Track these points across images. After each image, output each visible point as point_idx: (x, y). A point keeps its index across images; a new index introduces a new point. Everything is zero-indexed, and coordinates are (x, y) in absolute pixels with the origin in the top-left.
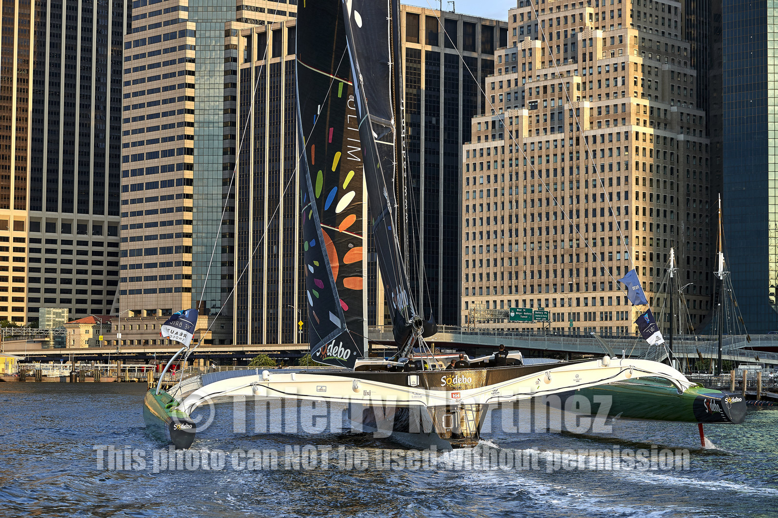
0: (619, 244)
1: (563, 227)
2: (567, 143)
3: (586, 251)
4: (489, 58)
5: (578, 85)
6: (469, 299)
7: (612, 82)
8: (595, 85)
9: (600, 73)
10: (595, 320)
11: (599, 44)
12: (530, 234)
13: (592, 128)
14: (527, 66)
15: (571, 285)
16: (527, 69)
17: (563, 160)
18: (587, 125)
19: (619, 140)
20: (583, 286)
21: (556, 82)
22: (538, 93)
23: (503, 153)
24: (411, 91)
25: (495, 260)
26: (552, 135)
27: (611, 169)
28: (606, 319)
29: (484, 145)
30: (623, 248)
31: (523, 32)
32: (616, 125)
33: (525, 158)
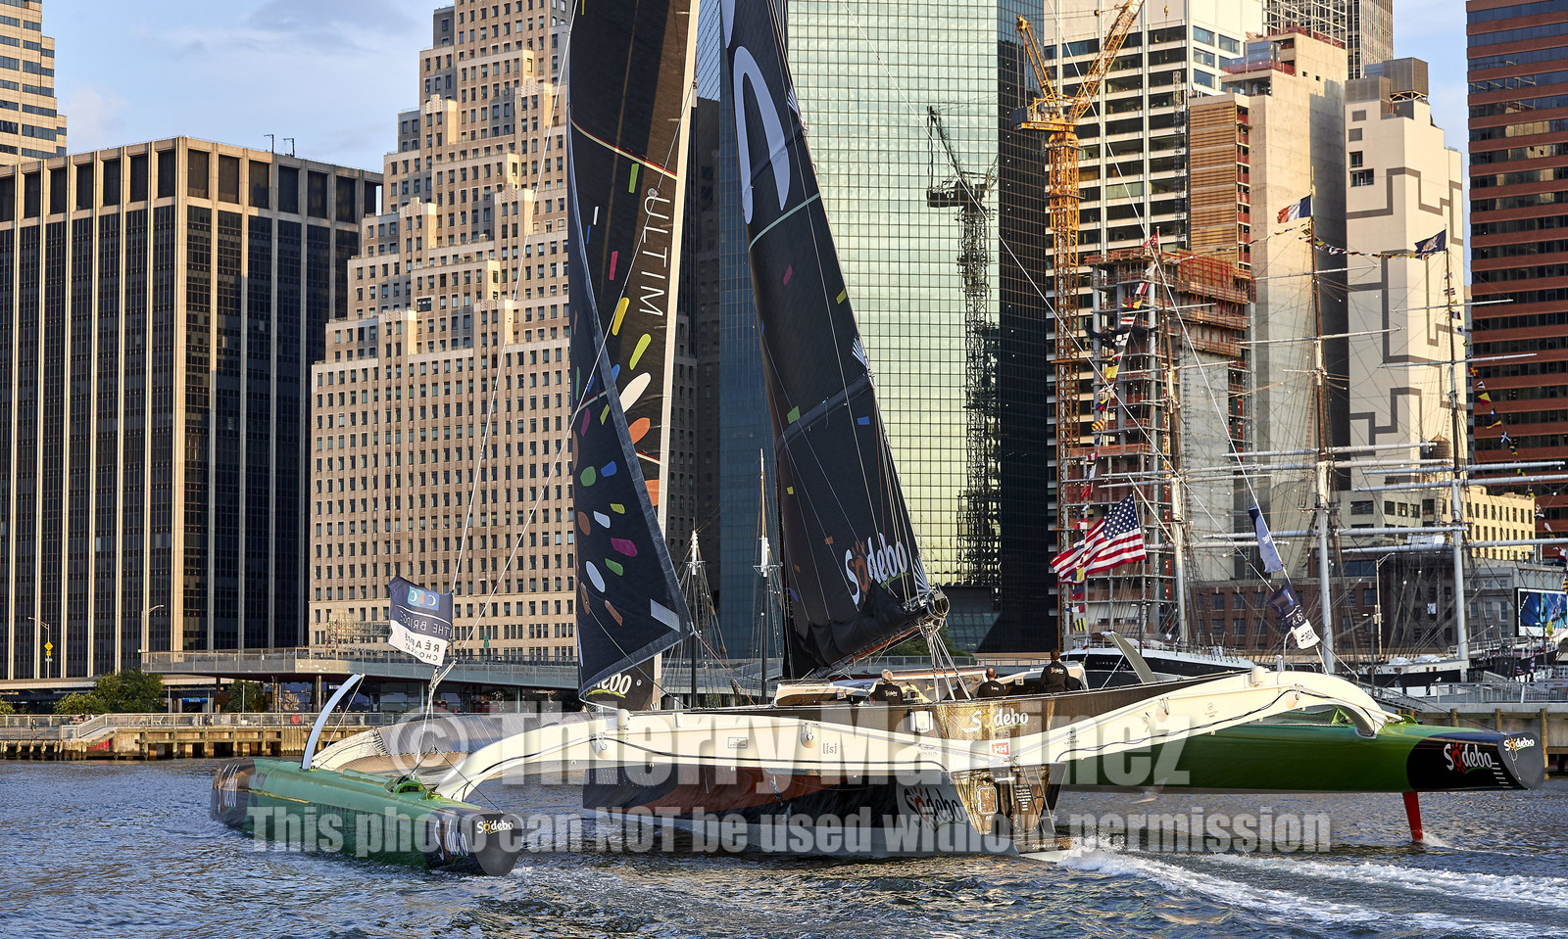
0: (559, 520)
1: (471, 494)
2: (478, 364)
3: (508, 532)
4: (348, 228)
5: (495, 274)
6: (323, 606)
7: (548, 270)
8: (522, 273)
9: (529, 256)
10: (521, 637)
11: (528, 212)
12: (419, 505)
13: (516, 341)
14: (414, 242)
15: (484, 583)
16: (414, 248)
17: (471, 390)
18: (509, 336)
19: (559, 359)
20: (502, 585)
21: (461, 269)
22: (432, 285)
23: (377, 378)
24: (225, 278)
25: (364, 545)
26: (455, 352)
27: (546, 405)
28: (539, 636)
29: (346, 365)
30: (565, 526)
31: (407, 189)
32: (554, 337)
33: (411, 387)
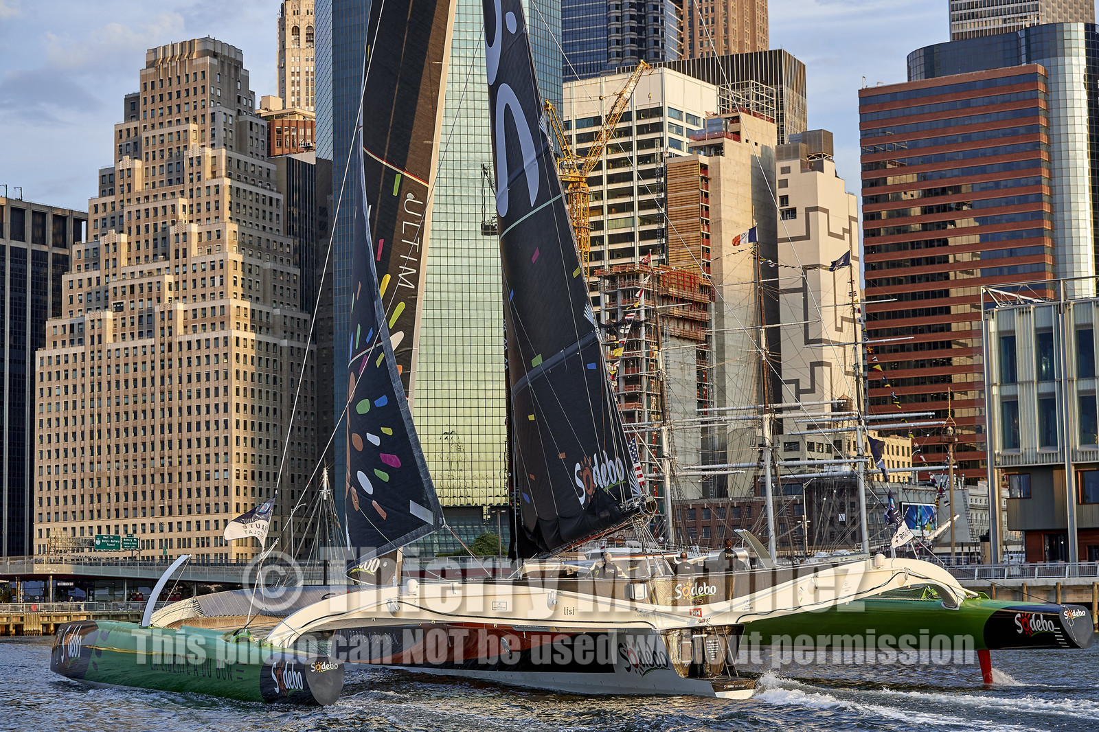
0: (217, 462)
1: (153, 443)
2: (158, 349)
3: (180, 471)
4: (61, 252)
5: (170, 285)
6: (44, 526)
7: (208, 282)
8: (190, 284)
9: (195, 271)
10: (189, 547)
11: (194, 240)
12: (115, 452)
13: (186, 333)
14: (111, 262)
15: (162, 508)
16: (111, 266)
17: (153, 368)
18: (180, 330)
19: (217, 346)
20: (176, 509)
21: (145, 281)
22: (124, 293)
23: (83, 360)
25: (74, 481)
26: (141, 341)
27: (208, 379)
28: (203, 546)
29: (62, 351)
30: (222, 466)
31: (105, 224)
32: (213, 330)
33: (109, 366)
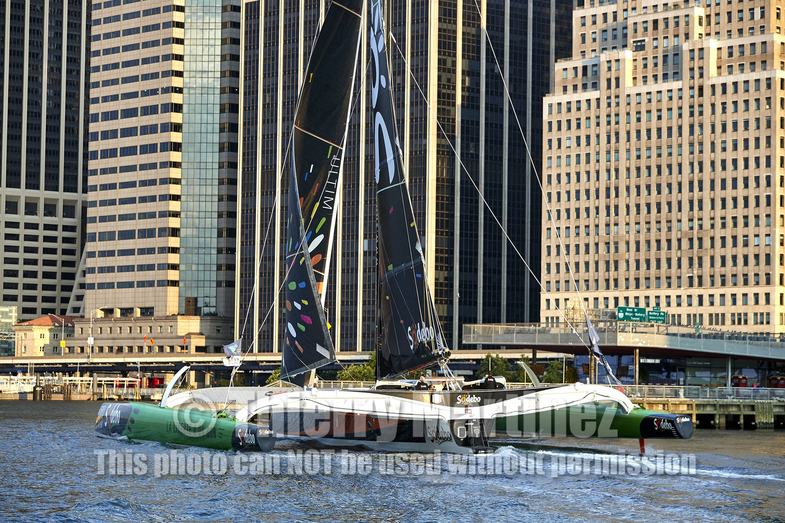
0: (757, 225)
1: (680, 203)
2: (686, 93)
3: (712, 235)
5: (700, 19)
6: (552, 296)
7: (746, 15)
8: (724, 18)
10: (723, 323)
12: (635, 213)
13: (719, 74)
15: (691, 278)
17: (680, 116)
18: (713, 70)
19: (758, 89)
20: (707, 280)
21: (671, 15)
22: (646, 29)
23: (599, 107)
24: (469, 30)
25: (587, 246)
26: (666, 84)
27: (746, 128)
28: (739, 323)
29: (564, 99)
30: (763, 230)
32: (753, 70)
33: (628, 114)
